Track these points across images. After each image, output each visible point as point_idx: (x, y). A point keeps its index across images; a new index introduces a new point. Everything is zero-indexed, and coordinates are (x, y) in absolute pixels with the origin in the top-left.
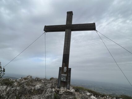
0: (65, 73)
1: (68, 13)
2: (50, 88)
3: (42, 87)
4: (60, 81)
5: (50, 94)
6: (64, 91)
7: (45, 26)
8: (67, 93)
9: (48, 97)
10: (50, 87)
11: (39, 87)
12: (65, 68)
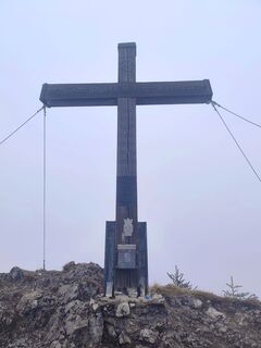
0: (129, 240)
1: (122, 47)
2: (74, 299)
3: (45, 301)
4: (111, 271)
5: (84, 323)
6: (133, 305)
7: (46, 87)
8: (145, 311)
9: (79, 332)
10: (75, 295)
11: (35, 302)
12: (128, 223)
